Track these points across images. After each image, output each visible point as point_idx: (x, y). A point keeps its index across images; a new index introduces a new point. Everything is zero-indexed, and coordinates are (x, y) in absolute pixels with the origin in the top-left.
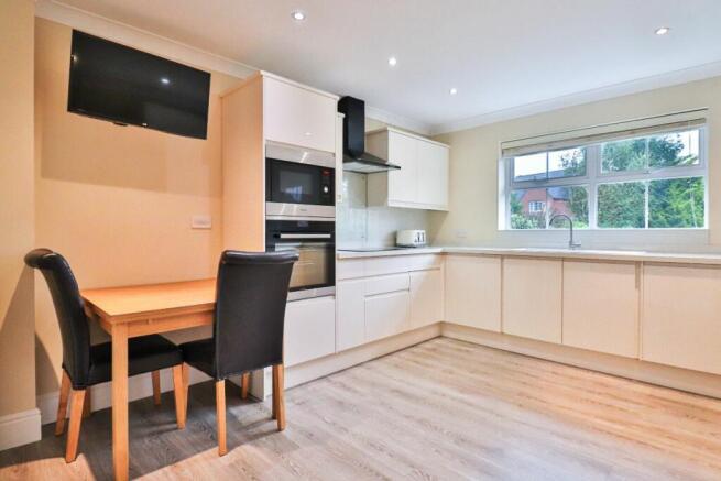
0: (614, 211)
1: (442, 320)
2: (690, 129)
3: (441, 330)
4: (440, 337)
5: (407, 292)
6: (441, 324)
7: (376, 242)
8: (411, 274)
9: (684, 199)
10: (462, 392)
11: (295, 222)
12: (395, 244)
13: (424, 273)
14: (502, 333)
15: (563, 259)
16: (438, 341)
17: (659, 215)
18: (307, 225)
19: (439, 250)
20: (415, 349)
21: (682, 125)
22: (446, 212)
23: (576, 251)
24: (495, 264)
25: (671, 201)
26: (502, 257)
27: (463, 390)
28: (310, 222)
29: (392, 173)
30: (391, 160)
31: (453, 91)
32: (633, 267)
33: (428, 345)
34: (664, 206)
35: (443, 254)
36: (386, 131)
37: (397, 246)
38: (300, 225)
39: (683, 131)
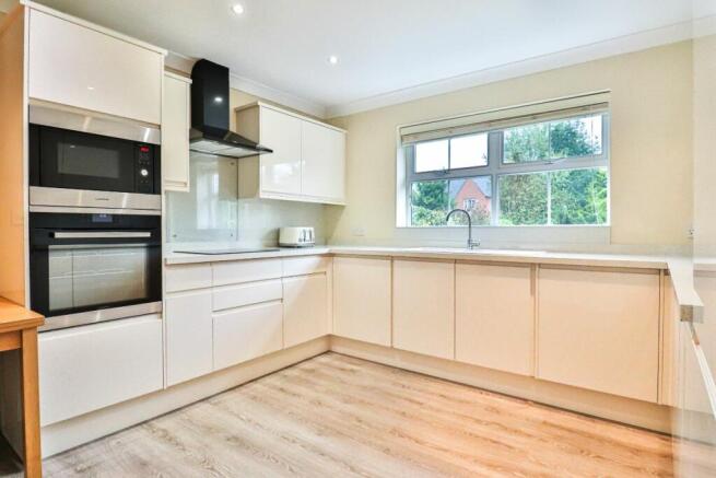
0: (537, 209)
1: (330, 332)
2: (592, 114)
3: (329, 344)
4: (328, 352)
5: (279, 303)
6: (329, 337)
7: (252, 241)
8: (286, 281)
9: (601, 198)
10: (320, 434)
11: (89, 216)
12: (277, 242)
13: (306, 278)
14: (392, 347)
15: (456, 261)
16: (324, 359)
17: (578, 212)
18: (110, 220)
19: (325, 250)
20: (288, 372)
21: (585, 110)
22: (343, 207)
23: (474, 251)
24: (385, 266)
25: (589, 200)
26: (392, 258)
27: (323, 429)
28: (114, 216)
29: (264, 157)
30: (263, 143)
31: (334, 60)
32: (528, 270)
33: (307, 365)
34: (583, 204)
35: (331, 255)
36: (256, 106)
37: (280, 246)
38: (94, 220)
39: (585, 116)
